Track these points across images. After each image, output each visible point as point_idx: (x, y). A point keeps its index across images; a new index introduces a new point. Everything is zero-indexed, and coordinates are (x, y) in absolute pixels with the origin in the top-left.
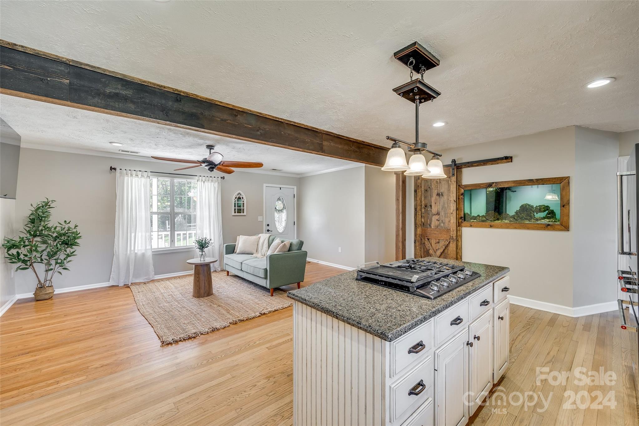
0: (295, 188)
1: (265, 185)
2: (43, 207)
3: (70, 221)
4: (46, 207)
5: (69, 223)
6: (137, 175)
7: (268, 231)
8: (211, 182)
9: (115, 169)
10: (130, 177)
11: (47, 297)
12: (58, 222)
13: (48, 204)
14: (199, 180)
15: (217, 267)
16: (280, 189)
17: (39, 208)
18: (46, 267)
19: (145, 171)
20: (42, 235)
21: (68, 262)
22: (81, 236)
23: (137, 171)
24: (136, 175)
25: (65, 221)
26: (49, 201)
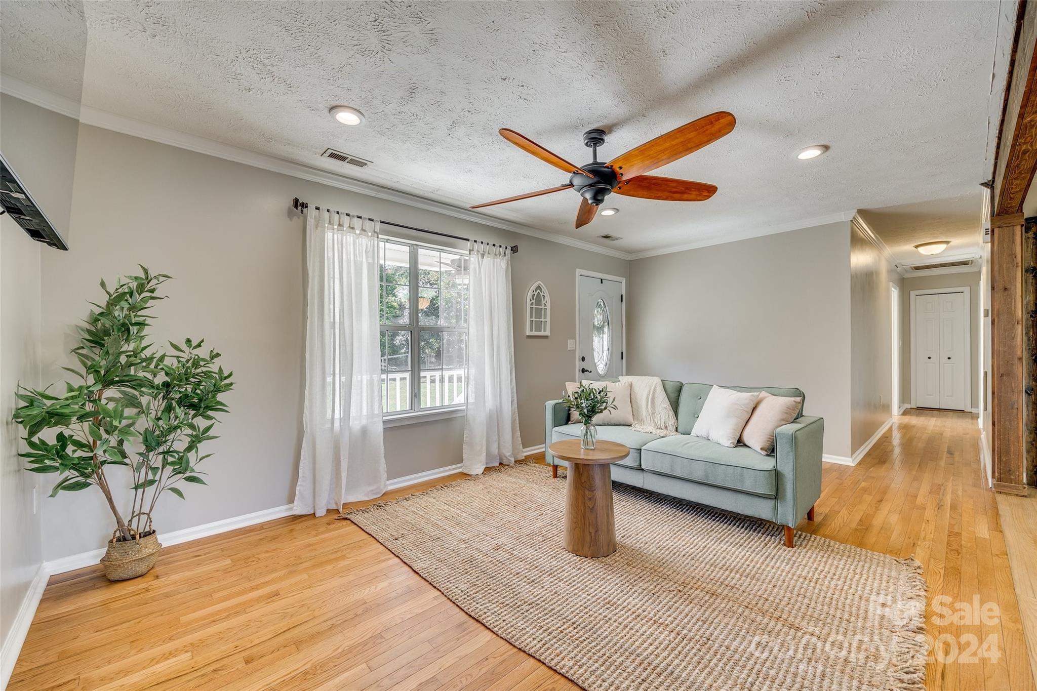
0: (624, 281)
1: (579, 271)
2: (131, 294)
3: (202, 341)
4: (140, 295)
5: (199, 345)
6: (351, 226)
7: (583, 371)
8: (494, 258)
9: (304, 206)
10: (338, 230)
11: (142, 568)
12: (171, 343)
13: (148, 287)
14: (473, 250)
15: (509, 454)
16: (602, 283)
17: (121, 297)
18: (137, 475)
19: (370, 219)
20: (128, 381)
21: (200, 460)
22: (232, 384)
23: (353, 216)
24: (349, 227)
25: (188, 341)
26: (149, 278)
